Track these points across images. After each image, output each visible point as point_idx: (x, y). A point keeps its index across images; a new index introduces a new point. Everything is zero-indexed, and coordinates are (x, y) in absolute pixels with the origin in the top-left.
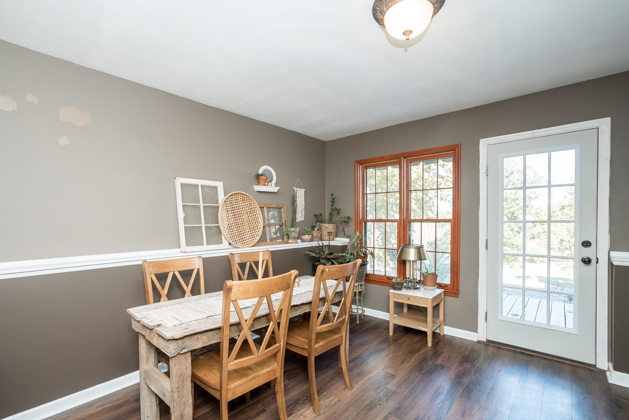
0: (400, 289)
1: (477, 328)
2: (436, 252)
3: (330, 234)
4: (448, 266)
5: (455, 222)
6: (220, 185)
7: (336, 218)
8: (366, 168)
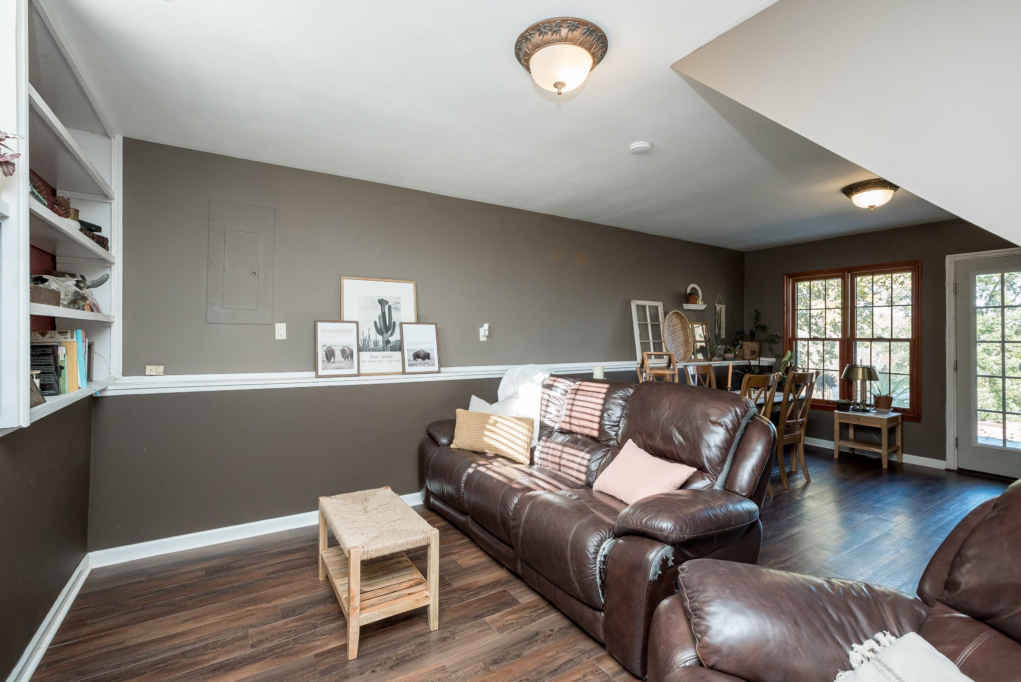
0: (847, 410)
1: (945, 455)
2: (890, 373)
3: (753, 353)
4: (905, 402)
5: (915, 342)
6: (660, 305)
7: (760, 335)
8: (798, 281)
